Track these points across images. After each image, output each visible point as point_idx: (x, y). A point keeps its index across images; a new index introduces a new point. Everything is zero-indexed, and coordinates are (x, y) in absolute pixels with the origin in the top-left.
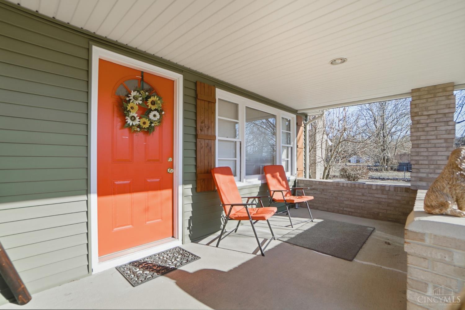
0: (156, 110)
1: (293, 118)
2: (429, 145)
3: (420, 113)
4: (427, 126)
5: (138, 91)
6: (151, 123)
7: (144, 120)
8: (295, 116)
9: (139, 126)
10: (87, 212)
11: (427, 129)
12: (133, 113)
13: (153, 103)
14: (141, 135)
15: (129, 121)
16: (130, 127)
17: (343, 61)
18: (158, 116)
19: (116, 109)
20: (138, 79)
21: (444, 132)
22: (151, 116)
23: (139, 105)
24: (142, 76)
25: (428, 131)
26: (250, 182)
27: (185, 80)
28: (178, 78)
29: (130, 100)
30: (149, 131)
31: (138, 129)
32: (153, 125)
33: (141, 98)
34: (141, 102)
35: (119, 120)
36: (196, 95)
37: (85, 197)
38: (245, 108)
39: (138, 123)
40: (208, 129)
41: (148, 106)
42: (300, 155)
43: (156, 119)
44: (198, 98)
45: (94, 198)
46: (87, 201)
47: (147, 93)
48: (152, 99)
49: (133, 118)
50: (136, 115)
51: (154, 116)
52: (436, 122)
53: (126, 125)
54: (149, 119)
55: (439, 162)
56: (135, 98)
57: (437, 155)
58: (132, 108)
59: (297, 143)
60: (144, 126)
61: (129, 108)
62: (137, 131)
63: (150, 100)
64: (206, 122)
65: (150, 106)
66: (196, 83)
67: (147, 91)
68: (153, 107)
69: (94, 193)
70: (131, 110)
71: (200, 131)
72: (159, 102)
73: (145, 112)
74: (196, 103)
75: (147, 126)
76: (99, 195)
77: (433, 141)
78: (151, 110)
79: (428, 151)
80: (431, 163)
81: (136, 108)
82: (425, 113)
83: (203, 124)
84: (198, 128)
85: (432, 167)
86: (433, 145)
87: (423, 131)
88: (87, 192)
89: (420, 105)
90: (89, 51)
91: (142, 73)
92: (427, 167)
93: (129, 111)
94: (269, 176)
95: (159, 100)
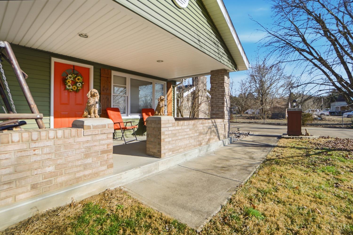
0: (79, 82)
1: (165, 84)
2: (217, 98)
3: (213, 82)
4: (216, 89)
5: (72, 75)
6: (78, 88)
7: (74, 86)
8: (166, 82)
9: (72, 89)
10: (49, 123)
11: (216, 90)
12: (69, 84)
13: (78, 79)
14: (73, 93)
15: (68, 87)
16: (68, 90)
17: (162, 61)
18: (81, 85)
19: (62, 82)
20: (72, 69)
21: (221, 92)
22: (78, 85)
23: (72, 80)
24: (74, 67)
25: (216, 91)
26: (133, 117)
27: (94, 68)
28: (91, 67)
29: (68, 78)
30: (77, 91)
31: (72, 91)
32: (78, 89)
33: (73, 78)
34: (73, 79)
35: (63, 86)
36: (101, 74)
37: (48, 118)
38: (130, 79)
39: (71, 88)
40: (107, 90)
41: (76, 81)
42: (169, 105)
43: (80, 86)
44: (102, 76)
45: (52, 118)
46: (49, 119)
47: (75, 76)
48: (78, 77)
49: (69, 86)
50: (70, 85)
51: (79, 85)
52: (219, 87)
53: (66, 89)
54: (77, 86)
55: (220, 106)
56: (70, 78)
57: (219, 102)
58: (69, 82)
59: (167, 98)
60: (74, 89)
61: (67, 82)
62: (71, 91)
63: (77, 78)
64: (106, 87)
65: (77, 81)
66: (100, 69)
67: (75, 74)
68: (78, 81)
69: (52, 116)
70: (68, 83)
71: (102, 91)
72: (81, 79)
73: (74, 83)
74: (101, 78)
75: (76, 89)
76: (55, 117)
77: (218, 96)
78: (77, 82)
79: (216, 101)
80: (217, 106)
81: (71, 82)
82: (215, 82)
83: (104, 88)
84: (101, 90)
85: (218, 108)
86: (218, 98)
87: (214, 91)
88: (49, 115)
89: (213, 79)
90: (50, 60)
91: (74, 66)
92: (216, 108)
93: (67, 83)
94: (144, 114)
95: (81, 78)
